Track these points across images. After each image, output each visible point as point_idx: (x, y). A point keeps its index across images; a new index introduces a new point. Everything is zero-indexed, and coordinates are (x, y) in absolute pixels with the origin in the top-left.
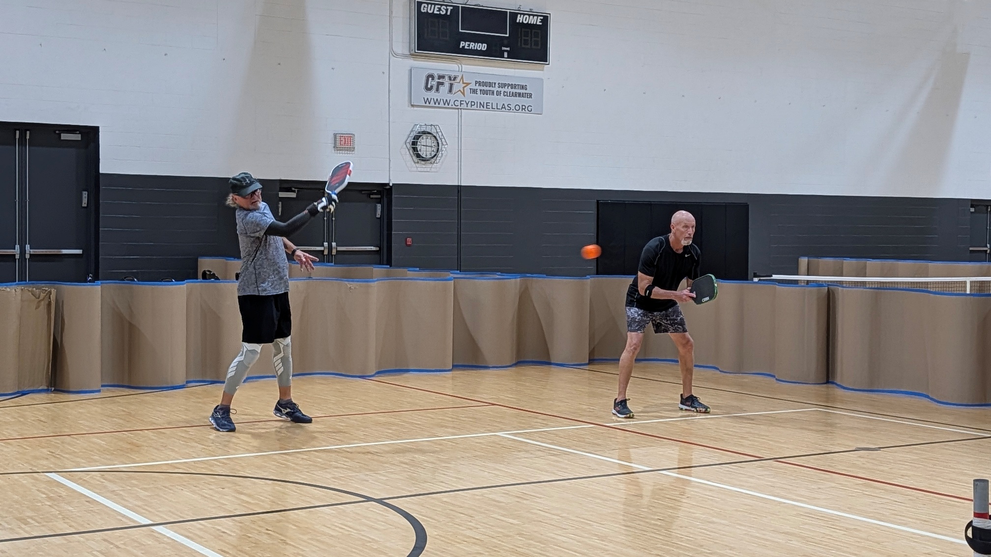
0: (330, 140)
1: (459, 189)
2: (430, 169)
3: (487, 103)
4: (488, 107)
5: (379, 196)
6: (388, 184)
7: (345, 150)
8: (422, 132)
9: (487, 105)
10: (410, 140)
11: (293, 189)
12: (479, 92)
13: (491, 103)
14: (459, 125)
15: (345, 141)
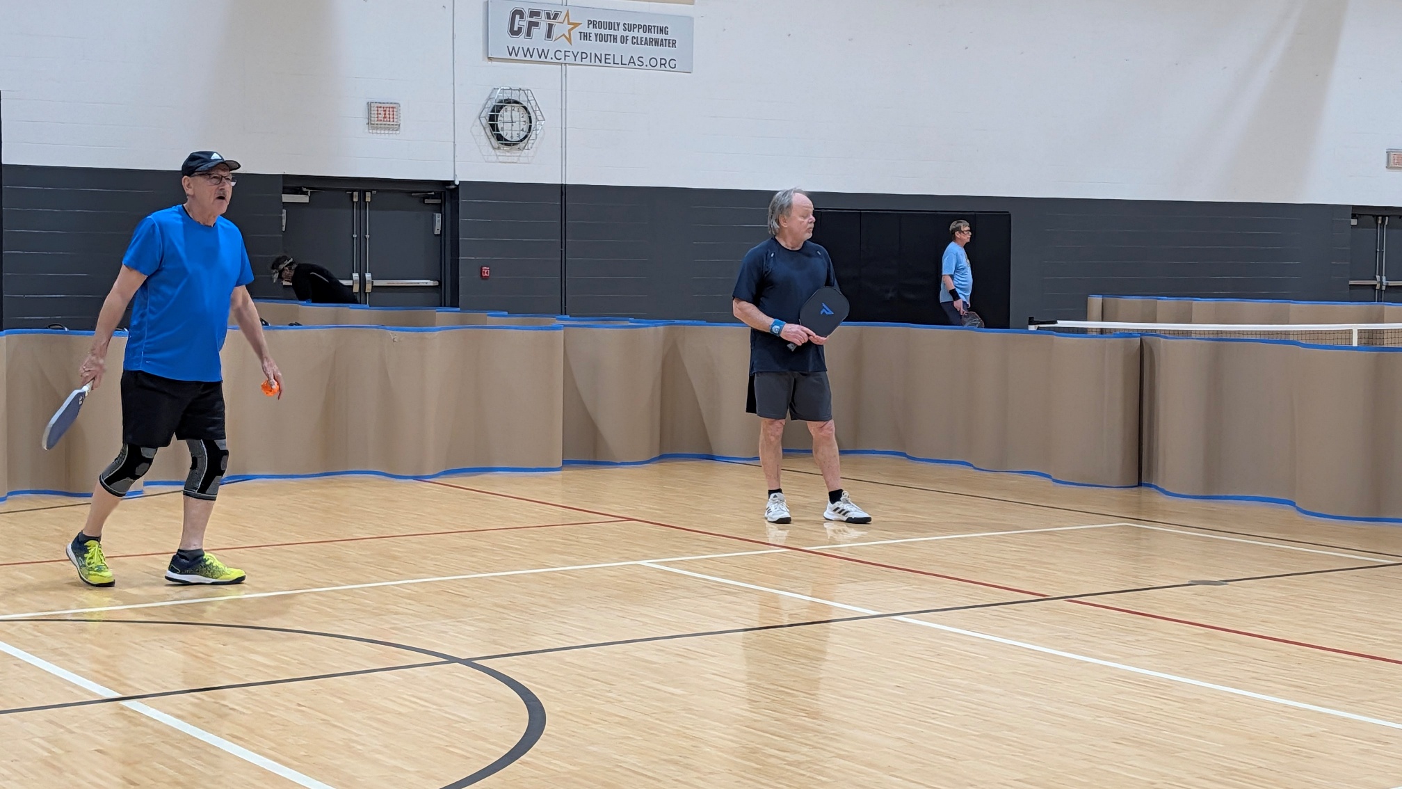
0: (362, 113)
1: (563, 189)
2: (519, 160)
3: (606, 55)
4: (607, 61)
5: (438, 201)
6: (452, 182)
7: (385, 129)
8: (505, 100)
9: (606, 59)
10: (487, 113)
11: (305, 190)
12: (593, 36)
13: (612, 55)
14: (563, 91)
15: (385, 114)
